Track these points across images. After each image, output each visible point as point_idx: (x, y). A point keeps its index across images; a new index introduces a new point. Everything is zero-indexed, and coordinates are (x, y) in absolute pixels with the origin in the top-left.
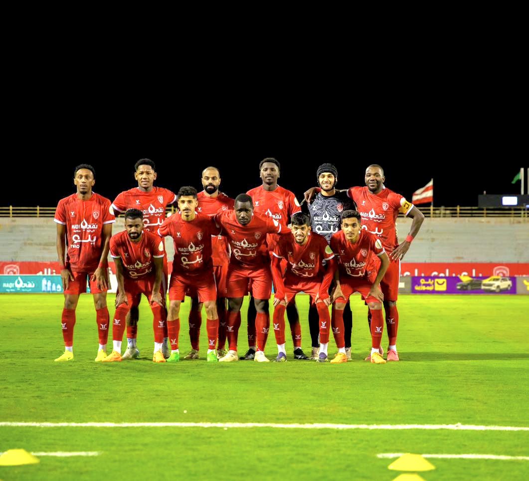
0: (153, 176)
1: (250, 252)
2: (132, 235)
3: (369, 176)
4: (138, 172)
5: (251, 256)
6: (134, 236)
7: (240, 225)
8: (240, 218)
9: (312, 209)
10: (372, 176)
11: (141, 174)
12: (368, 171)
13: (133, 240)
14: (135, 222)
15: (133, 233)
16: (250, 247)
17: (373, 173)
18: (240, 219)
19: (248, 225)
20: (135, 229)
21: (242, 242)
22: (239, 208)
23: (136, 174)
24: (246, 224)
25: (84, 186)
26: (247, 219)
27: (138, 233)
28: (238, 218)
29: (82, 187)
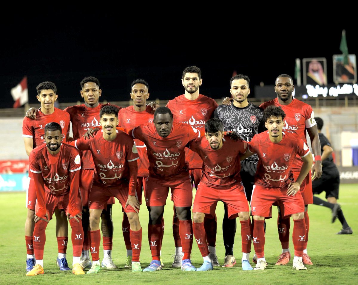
0: (98, 93)
1: (173, 162)
2: (51, 146)
3: (281, 86)
4: (84, 89)
5: (173, 166)
6: (53, 148)
7: (160, 138)
8: (161, 130)
9: (225, 122)
10: (283, 86)
11: (87, 91)
12: (279, 81)
13: (52, 152)
14: (54, 134)
15: (53, 144)
16: (172, 157)
17: (284, 83)
18: (161, 132)
19: (169, 137)
20: (54, 141)
21: (164, 153)
22: (159, 121)
23: (82, 92)
24: (166, 136)
25: (139, 100)
26: (168, 131)
27: (57, 145)
28: (158, 131)
29: (138, 101)
